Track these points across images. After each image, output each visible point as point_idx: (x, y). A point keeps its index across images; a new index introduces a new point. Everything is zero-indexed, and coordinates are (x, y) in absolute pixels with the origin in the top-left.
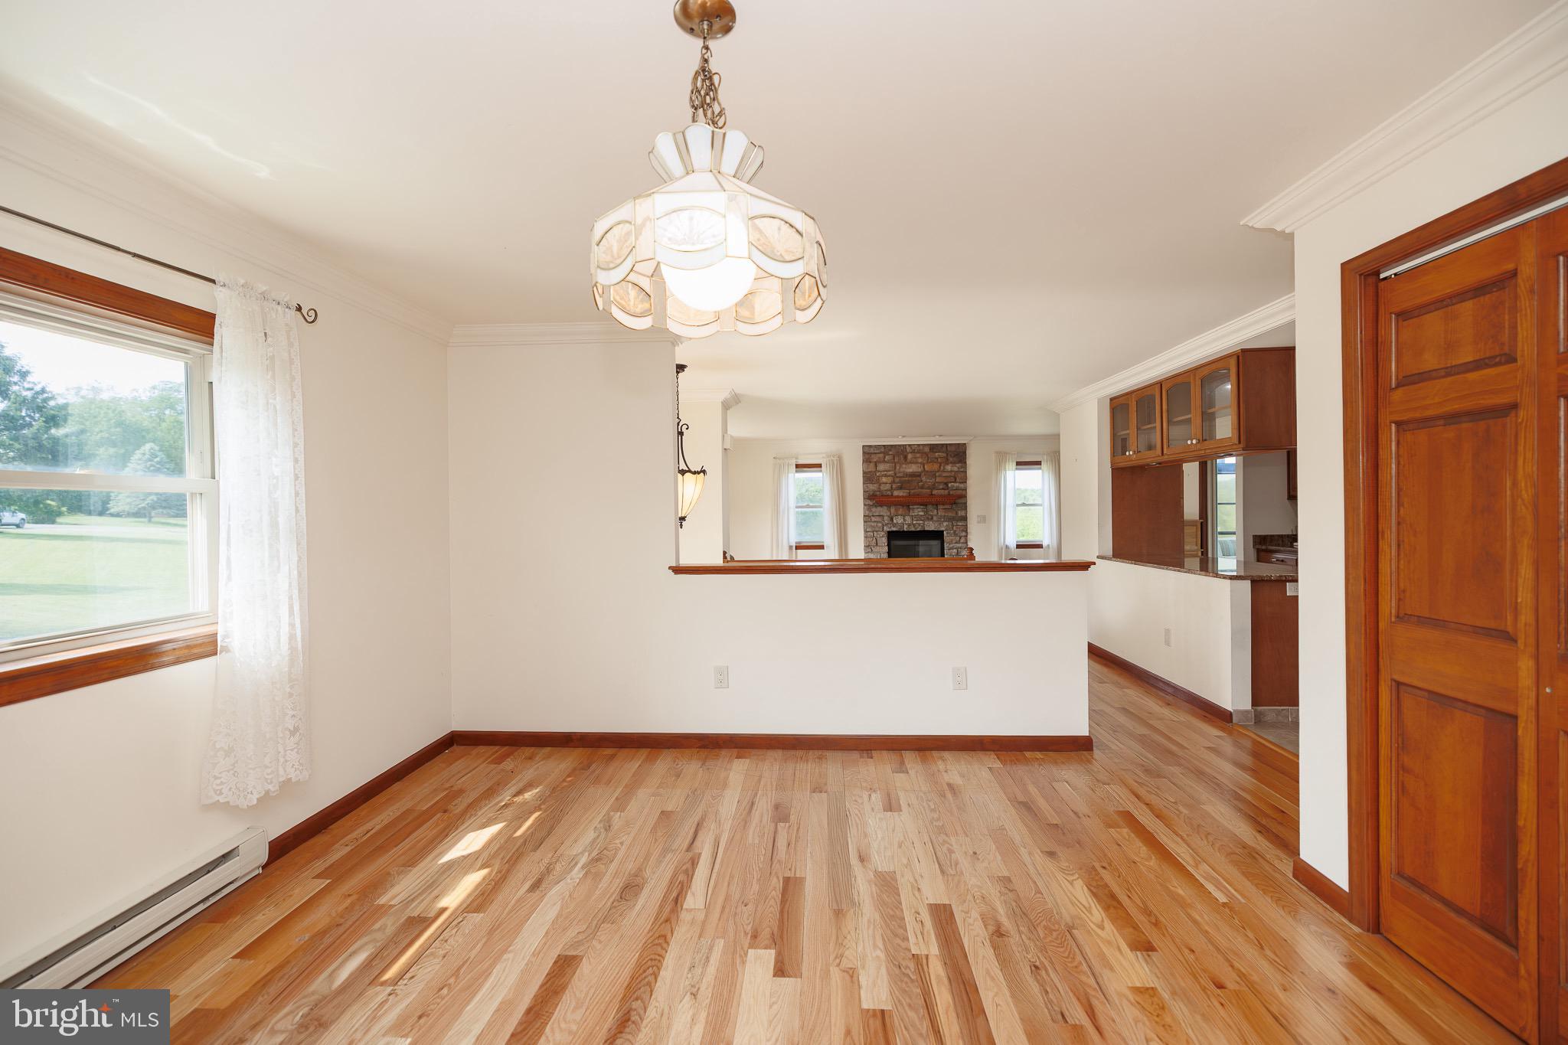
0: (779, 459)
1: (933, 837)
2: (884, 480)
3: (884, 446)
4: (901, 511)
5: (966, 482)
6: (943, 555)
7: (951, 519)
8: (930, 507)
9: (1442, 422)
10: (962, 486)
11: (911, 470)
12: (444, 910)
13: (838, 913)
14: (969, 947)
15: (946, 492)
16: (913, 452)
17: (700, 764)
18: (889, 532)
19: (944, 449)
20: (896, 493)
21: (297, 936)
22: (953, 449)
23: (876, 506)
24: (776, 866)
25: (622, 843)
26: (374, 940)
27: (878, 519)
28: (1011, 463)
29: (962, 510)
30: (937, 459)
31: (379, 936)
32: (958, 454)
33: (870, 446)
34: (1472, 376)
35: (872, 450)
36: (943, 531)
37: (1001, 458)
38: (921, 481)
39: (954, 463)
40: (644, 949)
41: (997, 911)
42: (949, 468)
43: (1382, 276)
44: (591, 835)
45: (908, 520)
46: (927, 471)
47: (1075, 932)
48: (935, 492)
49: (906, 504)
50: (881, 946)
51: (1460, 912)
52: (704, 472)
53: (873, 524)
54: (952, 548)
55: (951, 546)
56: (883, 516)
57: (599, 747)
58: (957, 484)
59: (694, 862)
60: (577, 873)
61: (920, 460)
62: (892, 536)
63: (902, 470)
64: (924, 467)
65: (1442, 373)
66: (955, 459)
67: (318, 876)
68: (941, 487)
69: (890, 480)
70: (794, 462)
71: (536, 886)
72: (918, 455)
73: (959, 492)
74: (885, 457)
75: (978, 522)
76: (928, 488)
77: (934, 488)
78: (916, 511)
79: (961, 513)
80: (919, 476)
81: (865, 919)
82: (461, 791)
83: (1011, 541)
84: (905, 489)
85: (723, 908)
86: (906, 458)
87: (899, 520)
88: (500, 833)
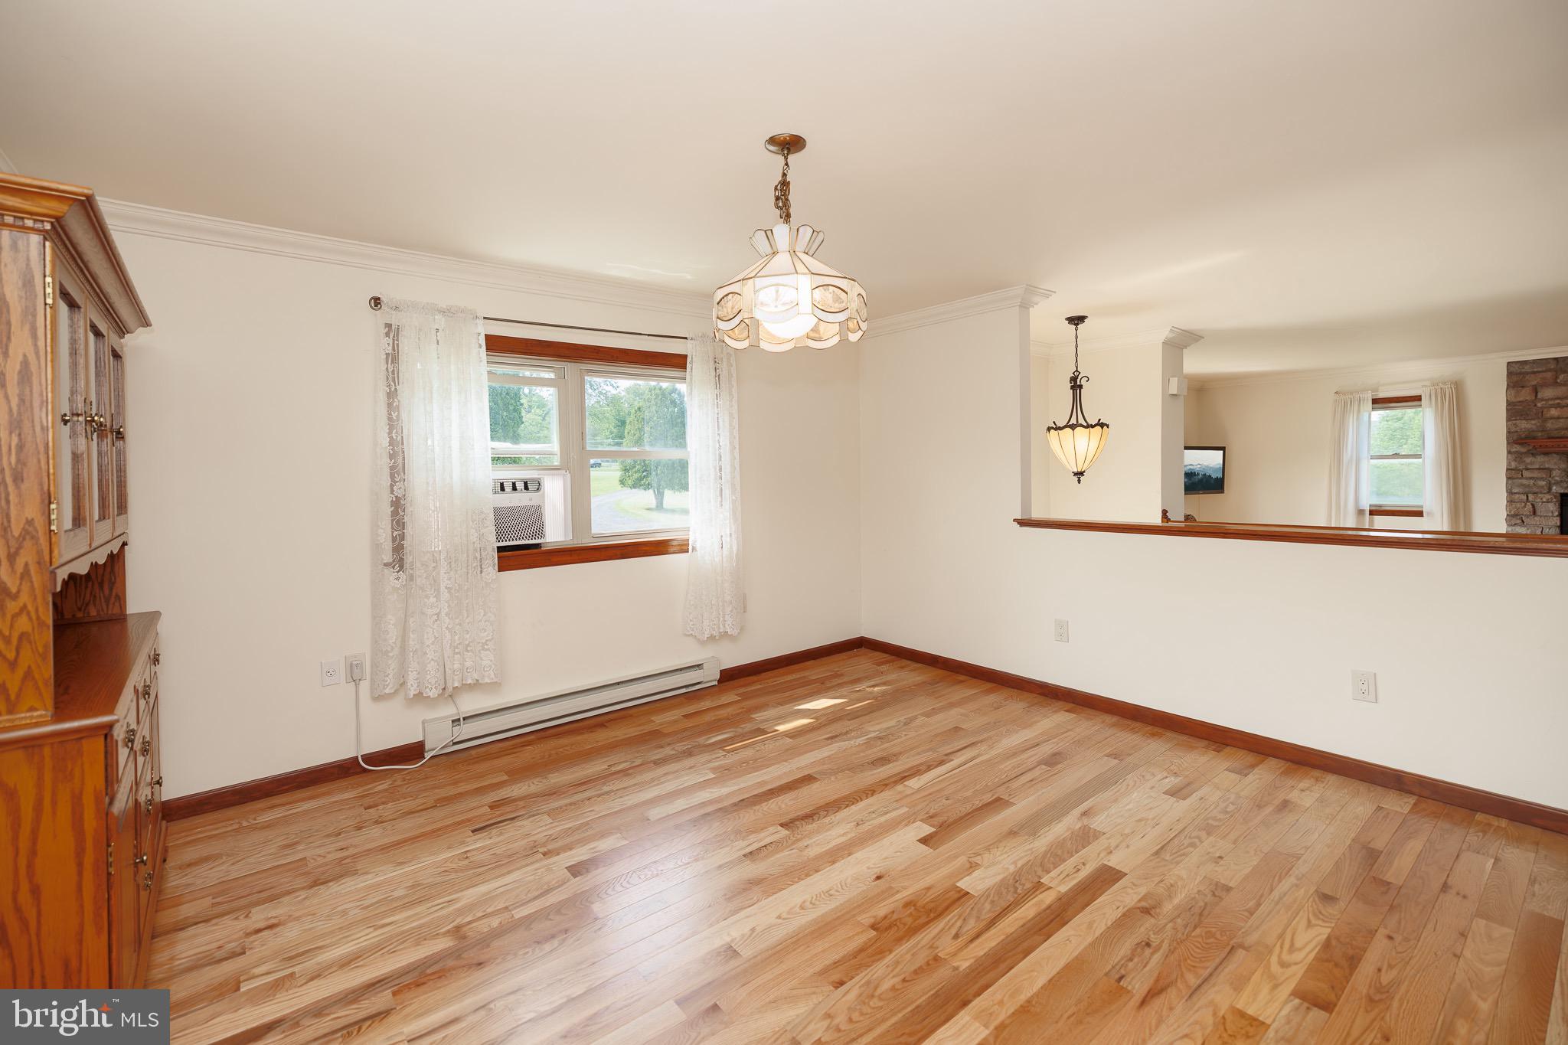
0: (1344, 394)
2: (1552, 412)
3: (1555, 359)
12: (777, 731)
13: (1012, 833)
14: (1099, 903)
17: (1027, 705)
18: (1562, 495)
21: (709, 717)
23: (1534, 455)
24: (1003, 788)
25: (906, 735)
26: (736, 732)
27: (1537, 474)
31: (740, 730)
33: (1524, 363)
35: (1527, 369)
40: (855, 792)
41: (1171, 899)
44: (892, 723)
47: (1241, 951)
50: (1019, 865)
52: (1102, 425)
53: (1527, 482)
56: (1550, 470)
57: (957, 673)
59: (941, 763)
60: (860, 741)
67: (737, 695)
70: (1369, 396)
71: (832, 738)
74: (1556, 377)
81: (1031, 846)
82: (842, 675)
85: (930, 794)
88: (839, 704)
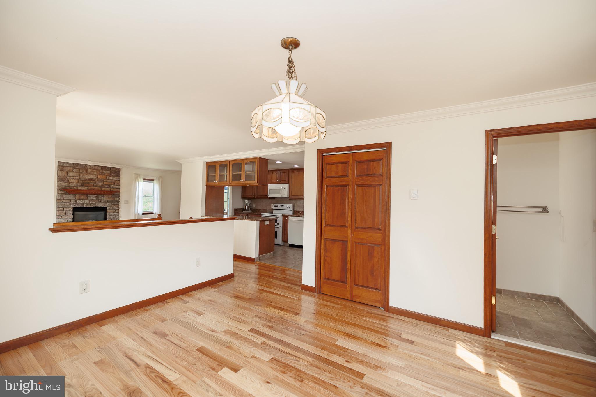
1: (225, 315)
2: (72, 181)
3: (73, 163)
4: (82, 197)
5: (119, 185)
6: (105, 219)
7: (111, 202)
8: (100, 196)
9: (335, 186)
10: (118, 187)
11: (90, 178)
13: (228, 347)
15: (109, 189)
16: (91, 169)
18: (74, 208)
19: (109, 169)
20: (80, 188)
22: (114, 170)
23: (66, 194)
24: (187, 349)
27: (67, 201)
28: (141, 179)
29: (117, 198)
30: (105, 173)
32: (117, 172)
33: (64, 163)
34: (342, 178)
35: (65, 165)
36: (106, 207)
37: (137, 176)
38: (96, 183)
39: (114, 176)
41: (265, 323)
42: (111, 178)
43: (324, 154)
45: (87, 202)
46: (99, 179)
47: (283, 318)
48: (103, 189)
49: (86, 194)
50: (252, 347)
51: (336, 281)
53: (63, 204)
54: (111, 215)
55: (111, 214)
56: (70, 200)
58: (115, 186)
59: (149, 367)
61: (95, 173)
62: (75, 210)
63: (84, 177)
64: (97, 177)
65: (335, 177)
66: (114, 174)
68: (107, 187)
69: (76, 181)
72: (94, 170)
73: (116, 190)
74: (73, 169)
75: (125, 203)
76: (99, 187)
77: (103, 187)
78: (91, 197)
79: (116, 199)
80: (95, 180)
81: (238, 344)
83: (140, 212)
84: (85, 186)
85: (188, 370)
86: (87, 171)
87: (81, 202)
